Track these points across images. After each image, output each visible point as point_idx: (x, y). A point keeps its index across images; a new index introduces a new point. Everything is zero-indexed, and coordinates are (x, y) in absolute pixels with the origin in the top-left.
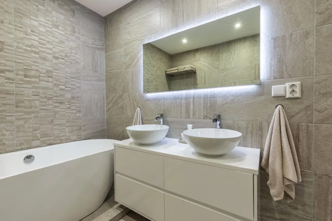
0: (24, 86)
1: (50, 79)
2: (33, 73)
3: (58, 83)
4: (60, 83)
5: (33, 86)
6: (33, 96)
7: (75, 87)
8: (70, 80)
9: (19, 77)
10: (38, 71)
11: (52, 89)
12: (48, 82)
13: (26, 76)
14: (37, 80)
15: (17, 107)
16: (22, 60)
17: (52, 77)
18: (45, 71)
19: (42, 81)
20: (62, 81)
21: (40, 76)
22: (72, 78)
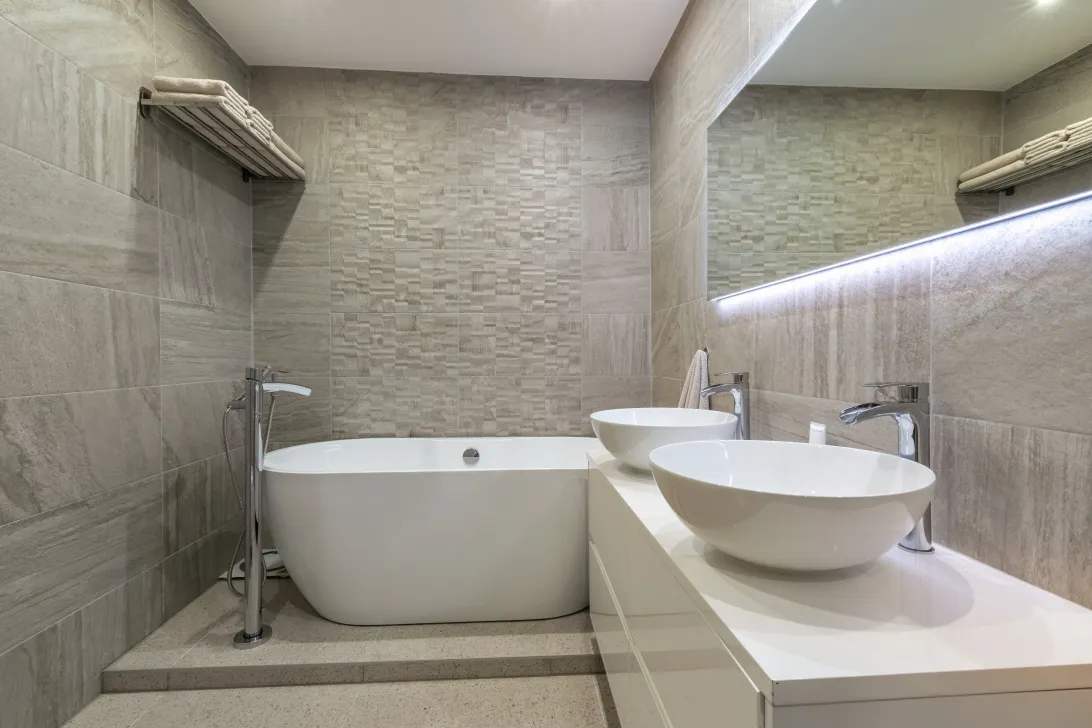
0: (472, 307)
1: (515, 288)
2: (485, 279)
3: (530, 293)
4: (536, 294)
5: (485, 307)
6: (485, 328)
7: (566, 299)
8: (555, 284)
9: (465, 291)
10: (494, 273)
11: (518, 309)
12: (512, 294)
13: (475, 288)
14: (492, 292)
15: (461, 350)
16: (469, 255)
17: (518, 282)
18: (506, 270)
19: (501, 293)
20: (539, 288)
21: (497, 283)
22: (560, 277)
